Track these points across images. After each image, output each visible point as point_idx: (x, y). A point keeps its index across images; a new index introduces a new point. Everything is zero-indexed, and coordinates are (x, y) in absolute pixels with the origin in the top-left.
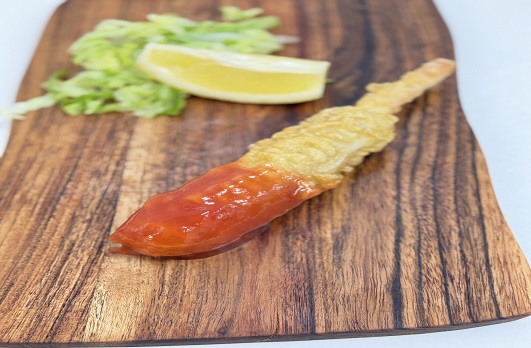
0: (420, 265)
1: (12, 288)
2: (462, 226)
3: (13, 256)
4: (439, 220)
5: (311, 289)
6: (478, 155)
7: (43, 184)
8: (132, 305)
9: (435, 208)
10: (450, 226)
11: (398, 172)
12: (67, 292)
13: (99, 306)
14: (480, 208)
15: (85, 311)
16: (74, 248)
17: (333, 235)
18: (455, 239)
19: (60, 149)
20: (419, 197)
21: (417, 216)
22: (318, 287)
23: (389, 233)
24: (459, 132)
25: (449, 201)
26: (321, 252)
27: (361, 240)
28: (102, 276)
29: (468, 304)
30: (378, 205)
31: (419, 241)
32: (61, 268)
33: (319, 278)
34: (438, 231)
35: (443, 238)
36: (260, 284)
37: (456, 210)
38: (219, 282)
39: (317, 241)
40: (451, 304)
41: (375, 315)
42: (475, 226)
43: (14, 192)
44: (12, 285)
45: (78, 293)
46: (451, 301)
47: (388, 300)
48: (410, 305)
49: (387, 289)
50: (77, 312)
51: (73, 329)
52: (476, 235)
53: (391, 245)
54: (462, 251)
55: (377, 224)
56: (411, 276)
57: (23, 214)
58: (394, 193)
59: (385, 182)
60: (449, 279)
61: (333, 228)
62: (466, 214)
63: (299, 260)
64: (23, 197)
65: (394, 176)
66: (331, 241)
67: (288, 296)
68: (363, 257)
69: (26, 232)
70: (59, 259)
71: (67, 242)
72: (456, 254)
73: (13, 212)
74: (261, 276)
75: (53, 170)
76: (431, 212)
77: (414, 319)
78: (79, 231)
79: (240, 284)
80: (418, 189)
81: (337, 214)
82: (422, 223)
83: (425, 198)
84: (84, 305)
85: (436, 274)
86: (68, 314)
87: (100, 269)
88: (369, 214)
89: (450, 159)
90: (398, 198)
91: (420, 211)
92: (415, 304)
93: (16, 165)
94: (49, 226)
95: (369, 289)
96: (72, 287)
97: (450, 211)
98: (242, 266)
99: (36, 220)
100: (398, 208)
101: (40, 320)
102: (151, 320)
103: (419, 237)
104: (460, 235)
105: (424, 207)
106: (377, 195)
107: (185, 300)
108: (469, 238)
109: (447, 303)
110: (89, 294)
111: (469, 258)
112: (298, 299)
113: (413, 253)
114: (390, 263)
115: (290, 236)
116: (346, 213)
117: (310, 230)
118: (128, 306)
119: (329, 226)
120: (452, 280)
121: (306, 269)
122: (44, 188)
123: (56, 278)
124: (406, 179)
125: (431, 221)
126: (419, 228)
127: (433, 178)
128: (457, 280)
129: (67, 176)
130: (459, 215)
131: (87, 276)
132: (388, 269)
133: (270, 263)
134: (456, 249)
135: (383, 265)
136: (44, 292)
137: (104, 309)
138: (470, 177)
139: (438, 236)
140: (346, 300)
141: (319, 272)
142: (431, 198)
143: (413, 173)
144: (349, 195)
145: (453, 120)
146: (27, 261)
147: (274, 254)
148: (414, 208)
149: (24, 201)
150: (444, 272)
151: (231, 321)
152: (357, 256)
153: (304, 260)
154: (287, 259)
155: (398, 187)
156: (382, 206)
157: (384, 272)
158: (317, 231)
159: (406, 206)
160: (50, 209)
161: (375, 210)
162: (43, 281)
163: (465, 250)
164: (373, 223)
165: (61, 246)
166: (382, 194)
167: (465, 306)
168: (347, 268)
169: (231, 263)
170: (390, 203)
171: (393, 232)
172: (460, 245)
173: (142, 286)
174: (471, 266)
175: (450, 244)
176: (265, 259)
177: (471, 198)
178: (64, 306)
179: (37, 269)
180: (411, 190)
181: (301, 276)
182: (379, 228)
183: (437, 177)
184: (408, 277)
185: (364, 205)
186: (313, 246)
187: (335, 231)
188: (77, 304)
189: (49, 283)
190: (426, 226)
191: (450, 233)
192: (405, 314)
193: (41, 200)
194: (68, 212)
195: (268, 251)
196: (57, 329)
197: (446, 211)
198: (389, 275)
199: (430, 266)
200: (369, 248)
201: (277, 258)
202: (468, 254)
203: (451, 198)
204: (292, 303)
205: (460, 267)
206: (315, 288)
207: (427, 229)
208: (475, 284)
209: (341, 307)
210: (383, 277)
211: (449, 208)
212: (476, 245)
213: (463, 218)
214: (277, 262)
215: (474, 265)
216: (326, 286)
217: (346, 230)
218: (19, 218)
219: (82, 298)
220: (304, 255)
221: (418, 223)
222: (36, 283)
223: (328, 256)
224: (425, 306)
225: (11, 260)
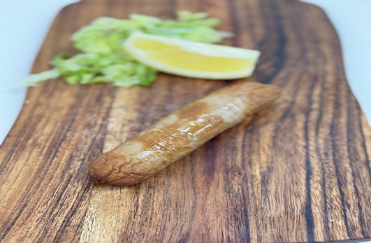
0: (325, 196)
1: (26, 208)
2: (354, 168)
3: (26, 185)
4: (337, 163)
5: (246, 212)
6: (363, 118)
7: (49, 133)
8: (114, 222)
9: (334, 155)
10: (345, 168)
11: (306, 128)
12: (67, 212)
13: (90, 222)
14: (367, 156)
15: (80, 226)
16: (72, 180)
17: (261, 173)
18: (349, 177)
19: (62, 108)
20: (322, 146)
21: (321, 160)
22: (251, 211)
23: (301, 172)
24: (349, 101)
25: (344, 150)
26: (252, 185)
27: (281, 177)
28: (92, 200)
29: (361, 225)
30: (292, 152)
31: (324, 179)
32: (62, 193)
33: (252, 204)
34: (337, 171)
35: (341, 176)
36: (209, 208)
37: (349, 157)
38: (178, 206)
39: (249, 177)
40: (349, 225)
41: (294, 232)
42: (364, 169)
43: (28, 139)
44: (26, 205)
45: (74, 212)
46: (349, 222)
47: (303, 221)
48: (319, 225)
49: (302, 213)
50: (73, 226)
51: (71, 239)
52: (365, 175)
53: (303, 182)
54: (355, 186)
55: (293, 165)
56: (319, 204)
57: (34, 154)
58: (304, 144)
59: (297, 135)
60: (346, 206)
61: (261, 168)
62: (357, 160)
63: (237, 190)
64: (35, 142)
65: (304, 132)
66: (259, 177)
67: (229, 217)
68: (283, 190)
69: (37, 167)
70: (61, 187)
71: (67, 175)
72: (350, 188)
73: (27, 153)
74: (209, 202)
75: (56, 123)
76: (331, 158)
77: (322, 236)
78: (75, 167)
79: (194, 207)
80: (321, 141)
81: (263, 158)
82: (325, 165)
83: (326, 148)
84: (79, 221)
85: (337, 203)
86: (67, 228)
87: (91, 195)
88: (286, 158)
89: (343, 120)
90: (307, 147)
91: (323, 157)
92: (323, 224)
93: (30, 118)
94: (53, 163)
95: (289, 213)
96: (70, 208)
97: (344, 157)
98: (195, 194)
99: (44, 158)
100: (307, 154)
101: (47, 232)
102: (129, 233)
103: (324, 175)
104: (353, 174)
105: (326, 154)
106: (291, 145)
107: (153, 218)
108: (359, 177)
109: (346, 224)
110: (82, 213)
111: (361, 191)
112: (236, 219)
113: (320, 187)
114: (303, 194)
115: (230, 173)
116: (270, 158)
117: (244, 169)
118: (111, 222)
119: (258, 166)
120: (349, 207)
121: (242, 197)
122: (50, 135)
123: (58, 201)
124: (312, 133)
125: (331, 164)
126: (323, 169)
127: (331, 134)
128: (352, 207)
129: (67, 127)
130: (351, 160)
131: (81, 200)
132: (302, 198)
133: (216, 193)
134: (350, 184)
135: (298, 196)
136: (49, 211)
137: (94, 225)
138: (358, 133)
139: (337, 175)
140: (272, 220)
141: (252, 200)
142: (331, 147)
143: (317, 130)
144: (271, 144)
145: (343, 93)
146: (37, 188)
147: (218, 186)
148: (319, 155)
149: (35, 144)
150: (342, 201)
151: (188, 234)
152: (279, 189)
153: (241, 191)
154: (228, 190)
155: (307, 139)
156: (296, 153)
157: (299, 201)
158: (249, 170)
159: (313, 154)
160: (54, 151)
161: (291, 155)
162: (49, 203)
163: (357, 186)
164: (289, 165)
165: (62, 177)
166: (296, 144)
167: (359, 226)
168: (272, 197)
169: (187, 192)
170: (301, 150)
171: (305, 171)
172: (354, 181)
173: (122, 208)
174: (362, 198)
175: (346, 181)
176: (212, 189)
177: (360, 148)
178: (64, 222)
179: (44, 194)
180: (316, 142)
181: (238, 202)
182: (294, 168)
183: (334, 133)
184: (316, 205)
185: (282, 152)
186: (247, 181)
187: (262, 170)
188: (74, 220)
189: (53, 204)
190: (328, 167)
191: (346, 173)
192: (316, 232)
193: (48, 144)
194: (67, 153)
195: (214, 184)
196: (59, 239)
197: (342, 157)
198: (302, 203)
199: (332, 196)
200: (288, 183)
201: (221, 188)
202: (359, 188)
203: (345, 148)
204: (233, 222)
205: (354, 197)
206: (249, 211)
207: (329, 170)
208: (366, 210)
209: (268, 226)
210: (298, 205)
211: (344, 155)
212: (365, 182)
213: (355, 162)
214: (221, 192)
215: (364, 196)
216: (257, 210)
217: (270, 169)
218: (31, 157)
219: (78, 216)
220: (240, 187)
221: (322, 166)
222: (44, 205)
223: (258, 189)
224: (330, 225)
225: (25, 188)
